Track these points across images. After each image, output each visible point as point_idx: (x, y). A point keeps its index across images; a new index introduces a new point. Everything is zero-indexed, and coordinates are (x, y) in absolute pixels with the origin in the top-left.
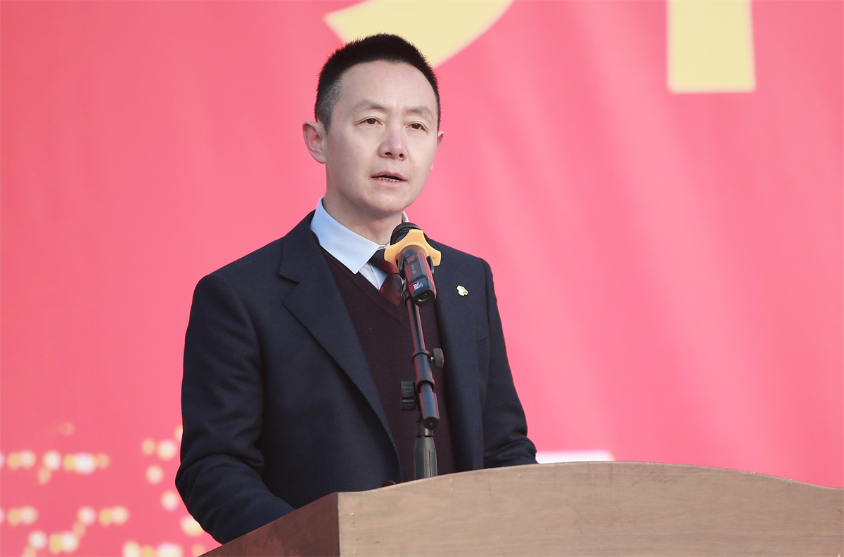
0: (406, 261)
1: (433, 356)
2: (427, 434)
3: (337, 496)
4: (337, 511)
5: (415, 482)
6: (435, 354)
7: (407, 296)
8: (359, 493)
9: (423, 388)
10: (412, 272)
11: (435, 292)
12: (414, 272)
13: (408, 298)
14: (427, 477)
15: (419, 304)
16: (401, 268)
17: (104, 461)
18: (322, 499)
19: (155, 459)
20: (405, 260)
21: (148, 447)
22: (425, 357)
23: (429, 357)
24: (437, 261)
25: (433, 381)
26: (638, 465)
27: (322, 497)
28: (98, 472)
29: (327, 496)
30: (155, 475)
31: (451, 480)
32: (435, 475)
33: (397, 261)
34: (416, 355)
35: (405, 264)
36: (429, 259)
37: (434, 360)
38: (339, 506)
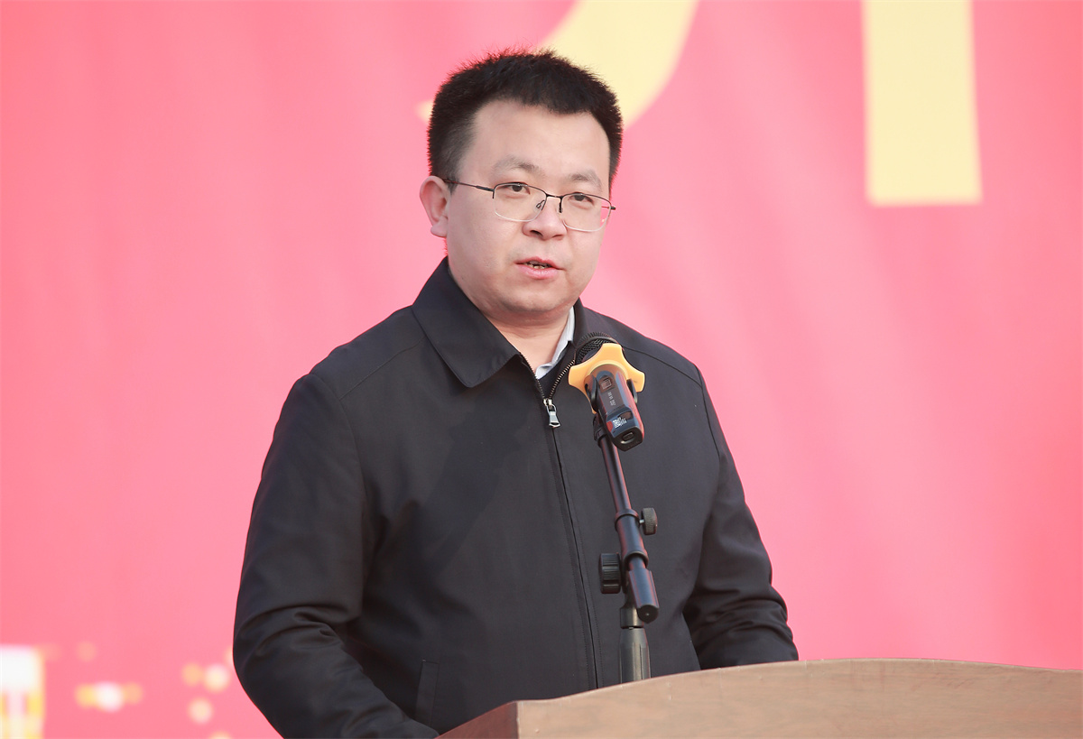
0: (600, 386)
1: (643, 518)
2: (636, 624)
3: (515, 706)
4: (515, 726)
5: (621, 686)
6: (645, 517)
7: (601, 434)
8: (545, 701)
9: (632, 564)
10: (609, 403)
11: (642, 431)
12: (613, 403)
13: (602, 437)
14: (636, 680)
15: (621, 448)
16: (593, 396)
17: (134, 693)
18: (495, 710)
19: (201, 691)
20: (598, 386)
21: (191, 674)
22: (633, 520)
23: (637, 520)
24: (639, 387)
25: (645, 553)
26: (920, 664)
27: (496, 706)
28: (127, 710)
29: (502, 707)
30: (201, 711)
31: (668, 684)
32: (647, 677)
33: (586, 386)
34: (620, 517)
35: (599, 392)
36: (630, 383)
37: (643, 524)
38: (518, 720)
